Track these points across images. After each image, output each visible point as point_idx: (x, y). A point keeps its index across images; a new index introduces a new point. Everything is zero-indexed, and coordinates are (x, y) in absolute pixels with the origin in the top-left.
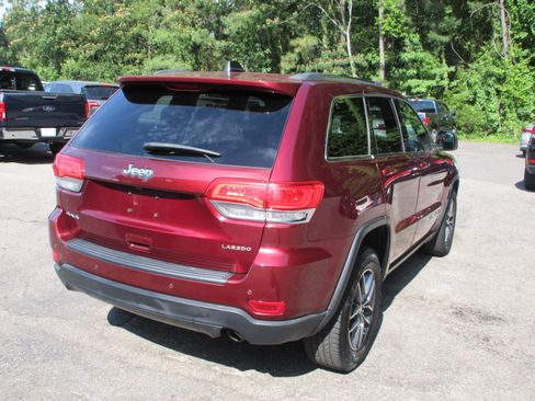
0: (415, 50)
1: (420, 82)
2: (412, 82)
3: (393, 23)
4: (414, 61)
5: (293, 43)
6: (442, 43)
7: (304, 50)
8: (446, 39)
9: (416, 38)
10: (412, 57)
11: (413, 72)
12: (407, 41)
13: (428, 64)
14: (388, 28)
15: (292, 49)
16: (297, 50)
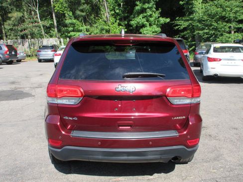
0: (71, 19)
1: (75, 33)
2: (72, 34)
3: (60, 6)
4: (71, 24)
5: (10, 15)
6: (82, 16)
7: (16, 18)
8: (84, 14)
9: (71, 14)
10: (70, 22)
11: (71, 29)
12: (66, 15)
13: (77, 25)
14: (58, 9)
15: (10, 18)
16: (12, 19)
